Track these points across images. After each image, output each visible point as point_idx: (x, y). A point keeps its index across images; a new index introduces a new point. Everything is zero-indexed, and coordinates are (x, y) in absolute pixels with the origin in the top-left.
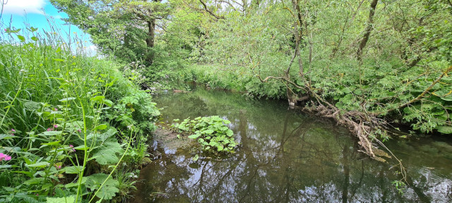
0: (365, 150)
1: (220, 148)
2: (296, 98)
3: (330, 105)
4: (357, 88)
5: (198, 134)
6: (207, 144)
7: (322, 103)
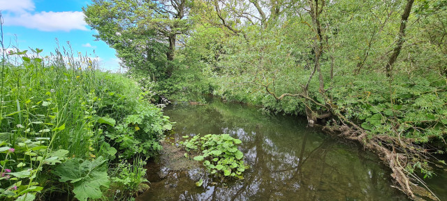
0: (400, 186)
1: (227, 173)
2: (315, 115)
3: (355, 125)
4: (387, 107)
5: (206, 153)
6: (213, 166)
7: (345, 123)
